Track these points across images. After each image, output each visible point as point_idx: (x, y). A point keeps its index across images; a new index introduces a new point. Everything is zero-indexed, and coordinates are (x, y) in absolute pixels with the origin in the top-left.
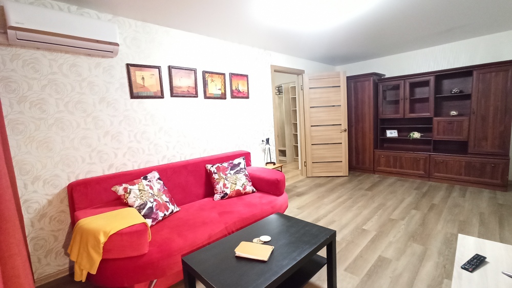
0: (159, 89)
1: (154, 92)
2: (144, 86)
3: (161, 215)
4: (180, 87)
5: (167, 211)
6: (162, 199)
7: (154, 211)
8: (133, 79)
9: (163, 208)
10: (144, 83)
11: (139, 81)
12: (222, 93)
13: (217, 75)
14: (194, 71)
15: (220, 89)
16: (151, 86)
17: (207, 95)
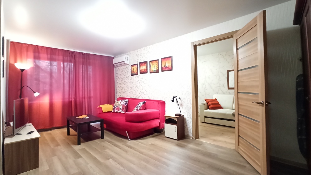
1: (136, 73)
4: (142, 70)
7: (115, 109)
8: (132, 70)
12: (157, 70)
13: (155, 61)
14: (146, 62)
15: (156, 68)
16: (135, 71)
17: (151, 72)
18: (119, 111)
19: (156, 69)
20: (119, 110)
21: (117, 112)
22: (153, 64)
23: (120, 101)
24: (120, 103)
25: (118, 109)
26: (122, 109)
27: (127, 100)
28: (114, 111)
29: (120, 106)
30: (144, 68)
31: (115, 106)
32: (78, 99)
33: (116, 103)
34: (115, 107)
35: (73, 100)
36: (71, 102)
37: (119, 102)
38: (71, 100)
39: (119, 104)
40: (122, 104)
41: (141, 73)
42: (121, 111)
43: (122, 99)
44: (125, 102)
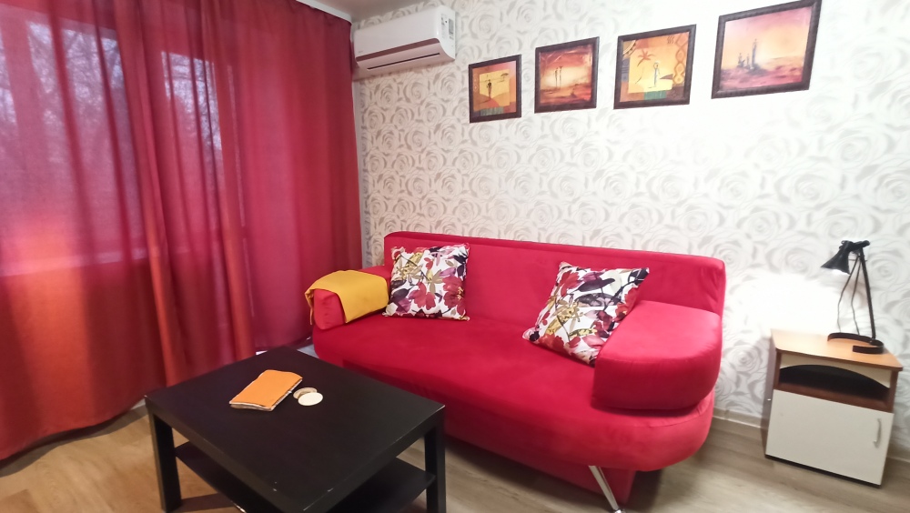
0: (514, 100)
1: (505, 107)
2: (490, 98)
3: (414, 308)
4: (556, 90)
5: (428, 308)
6: (433, 287)
7: (407, 297)
8: (475, 88)
9: (424, 301)
10: (490, 93)
11: (483, 91)
12: (675, 88)
13: (664, 39)
14: (591, 44)
15: (669, 77)
16: (502, 96)
17: (623, 99)
18: (433, 310)
19: (667, 86)
20: (430, 304)
21: (420, 315)
22: (645, 57)
23: (427, 254)
24: (430, 265)
25: (425, 297)
26: (450, 299)
27: (460, 250)
28: (400, 309)
29: (433, 281)
30: (566, 77)
31: (401, 282)
32: (183, 250)
33: (404, 262)
34: (406, 286)
35: (154, 252)
36: (145, 266)
37: (423, 262)
38: (138, 254)
39: (424, 270)
40: (441, 273)
41: (540, 108)
42: (441, 306)
43: (435, 242)
44: (455, 257)
